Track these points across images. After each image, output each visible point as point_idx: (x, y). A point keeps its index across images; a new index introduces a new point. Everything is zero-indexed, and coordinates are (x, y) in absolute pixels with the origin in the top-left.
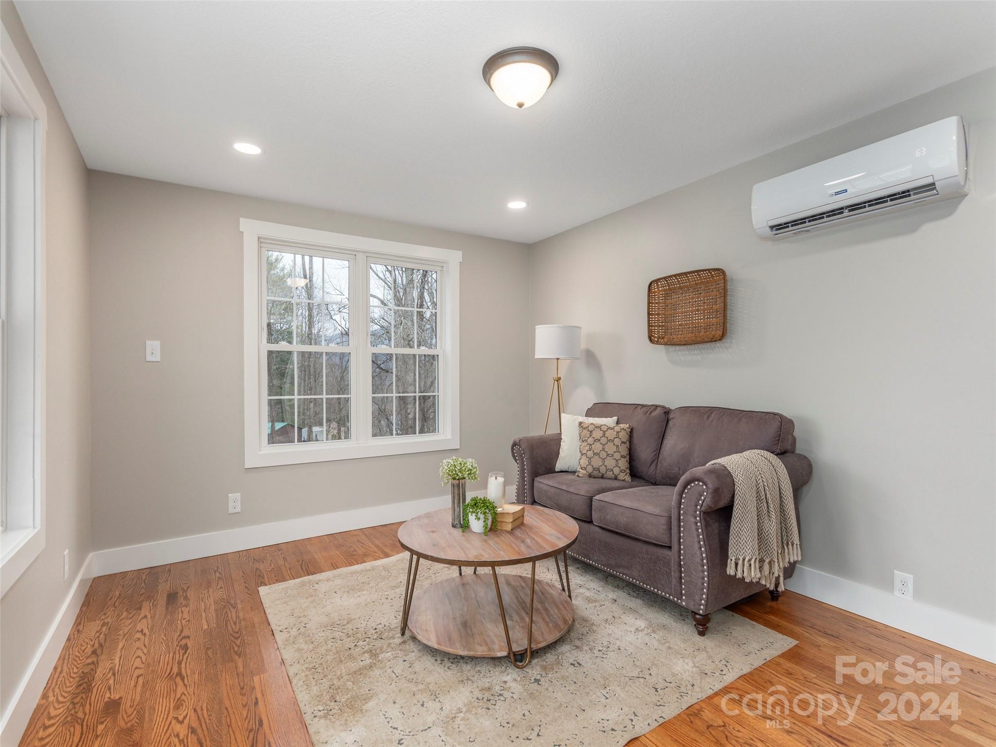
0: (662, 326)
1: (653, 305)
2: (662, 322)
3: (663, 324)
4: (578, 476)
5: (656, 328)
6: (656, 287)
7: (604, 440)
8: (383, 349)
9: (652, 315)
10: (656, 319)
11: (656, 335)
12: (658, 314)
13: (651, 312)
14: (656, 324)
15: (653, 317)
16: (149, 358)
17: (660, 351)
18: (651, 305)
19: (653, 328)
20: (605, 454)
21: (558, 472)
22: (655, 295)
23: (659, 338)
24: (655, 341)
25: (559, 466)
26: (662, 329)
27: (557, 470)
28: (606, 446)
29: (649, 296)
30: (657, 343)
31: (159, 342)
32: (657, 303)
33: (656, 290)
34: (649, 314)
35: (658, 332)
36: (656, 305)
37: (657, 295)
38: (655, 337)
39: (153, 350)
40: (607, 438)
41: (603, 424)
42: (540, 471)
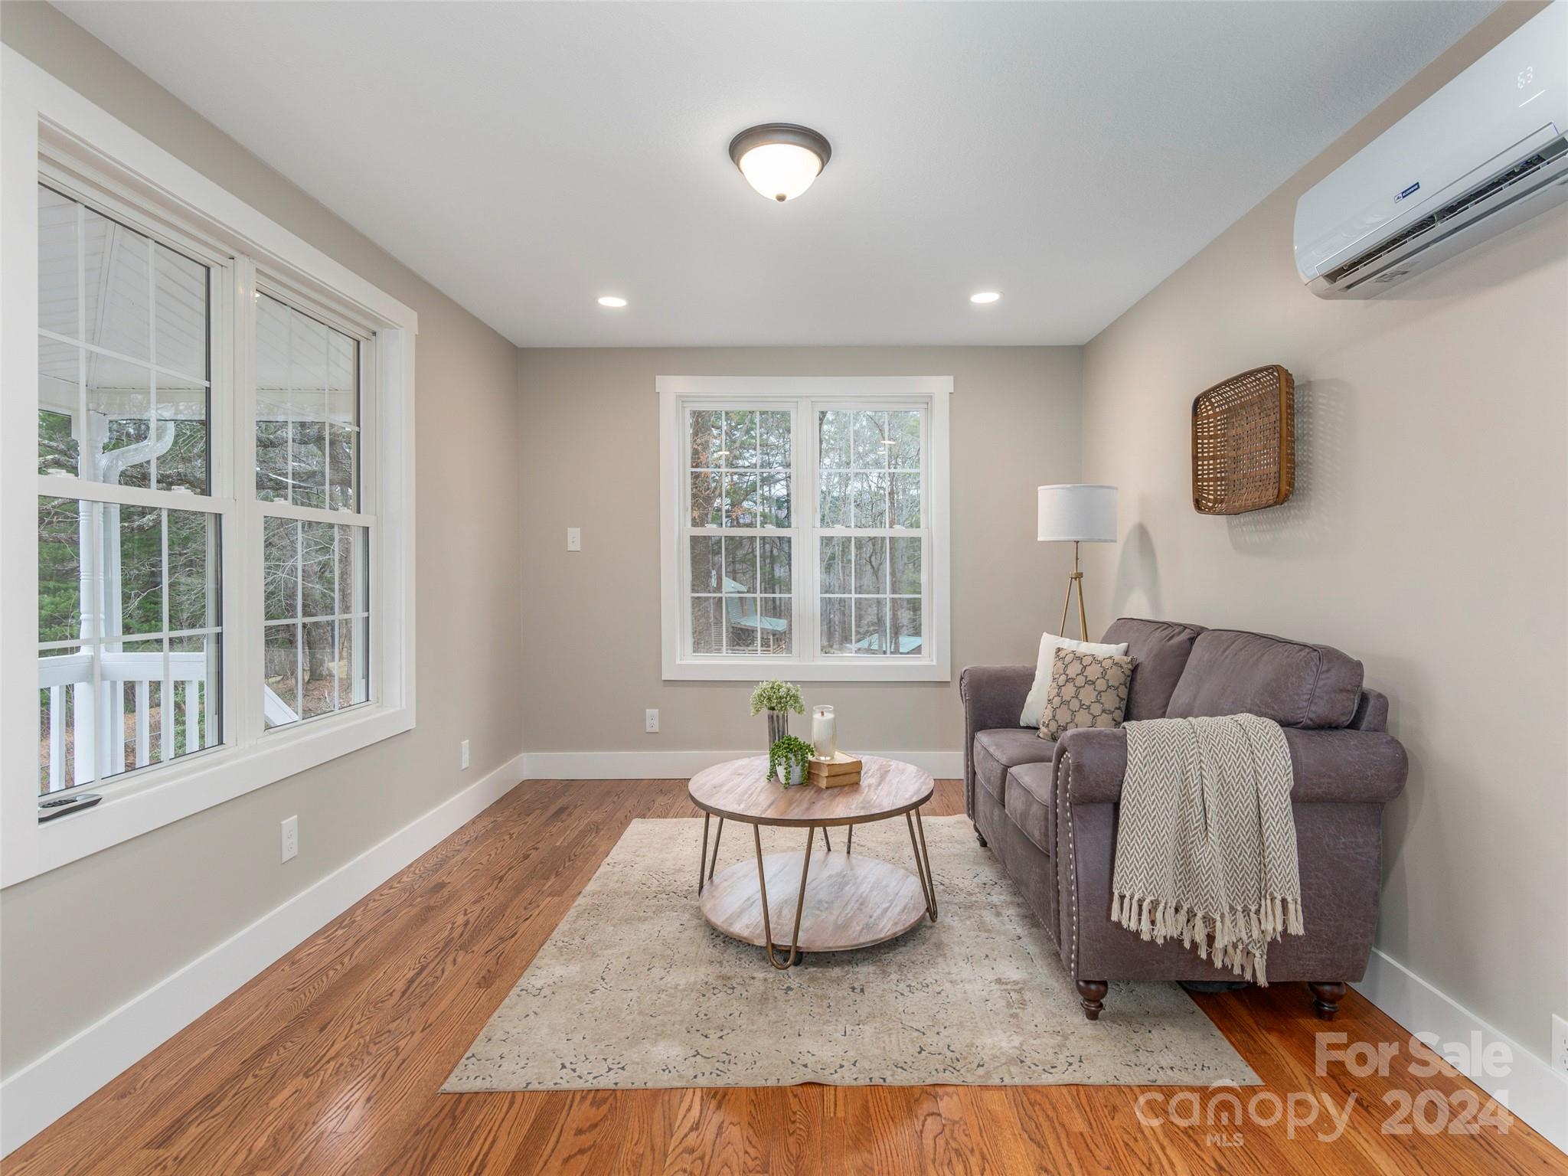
0: (1222, 479)
1: (1206, 441)
2: (1221, 472)
3: (1223, 475)
4: (1039, 736)
5: (1211, 483)
6: (1209, 408)
7: (1080, 681)
8: (838, 531)
9: (1203, 459)
10: (1211, 467)
11: (1211, 497)
12: (1214, 458)
13: (1200, 455)
14: (1211, 476)
15: (1206, 462)
16: (571, 547)
17: (1214, 525)
18: (1199, 441)
19: (1205, 484)
20: (1078, 704)
21: (1024, 727)
22: (1208, 423)
23: (1215, 501)
24: (1206, 506)
25: (1026, 718)
26: (1221, 485)
27: (1022, 724)
28: (1082, 690)
29: (1195, 424)
30: (1211, 511)
31: (579, 529)
32: (1211, 437)
33: (1211, 412)
34: (1195, 458)
35: (1216, 491)
36: (1211, 441)
37: (1212, 422)
38: (1209, 500)
39: (574, 539)
40: (1086, 677)
41: (1088, 653)
42: (989, 721)
